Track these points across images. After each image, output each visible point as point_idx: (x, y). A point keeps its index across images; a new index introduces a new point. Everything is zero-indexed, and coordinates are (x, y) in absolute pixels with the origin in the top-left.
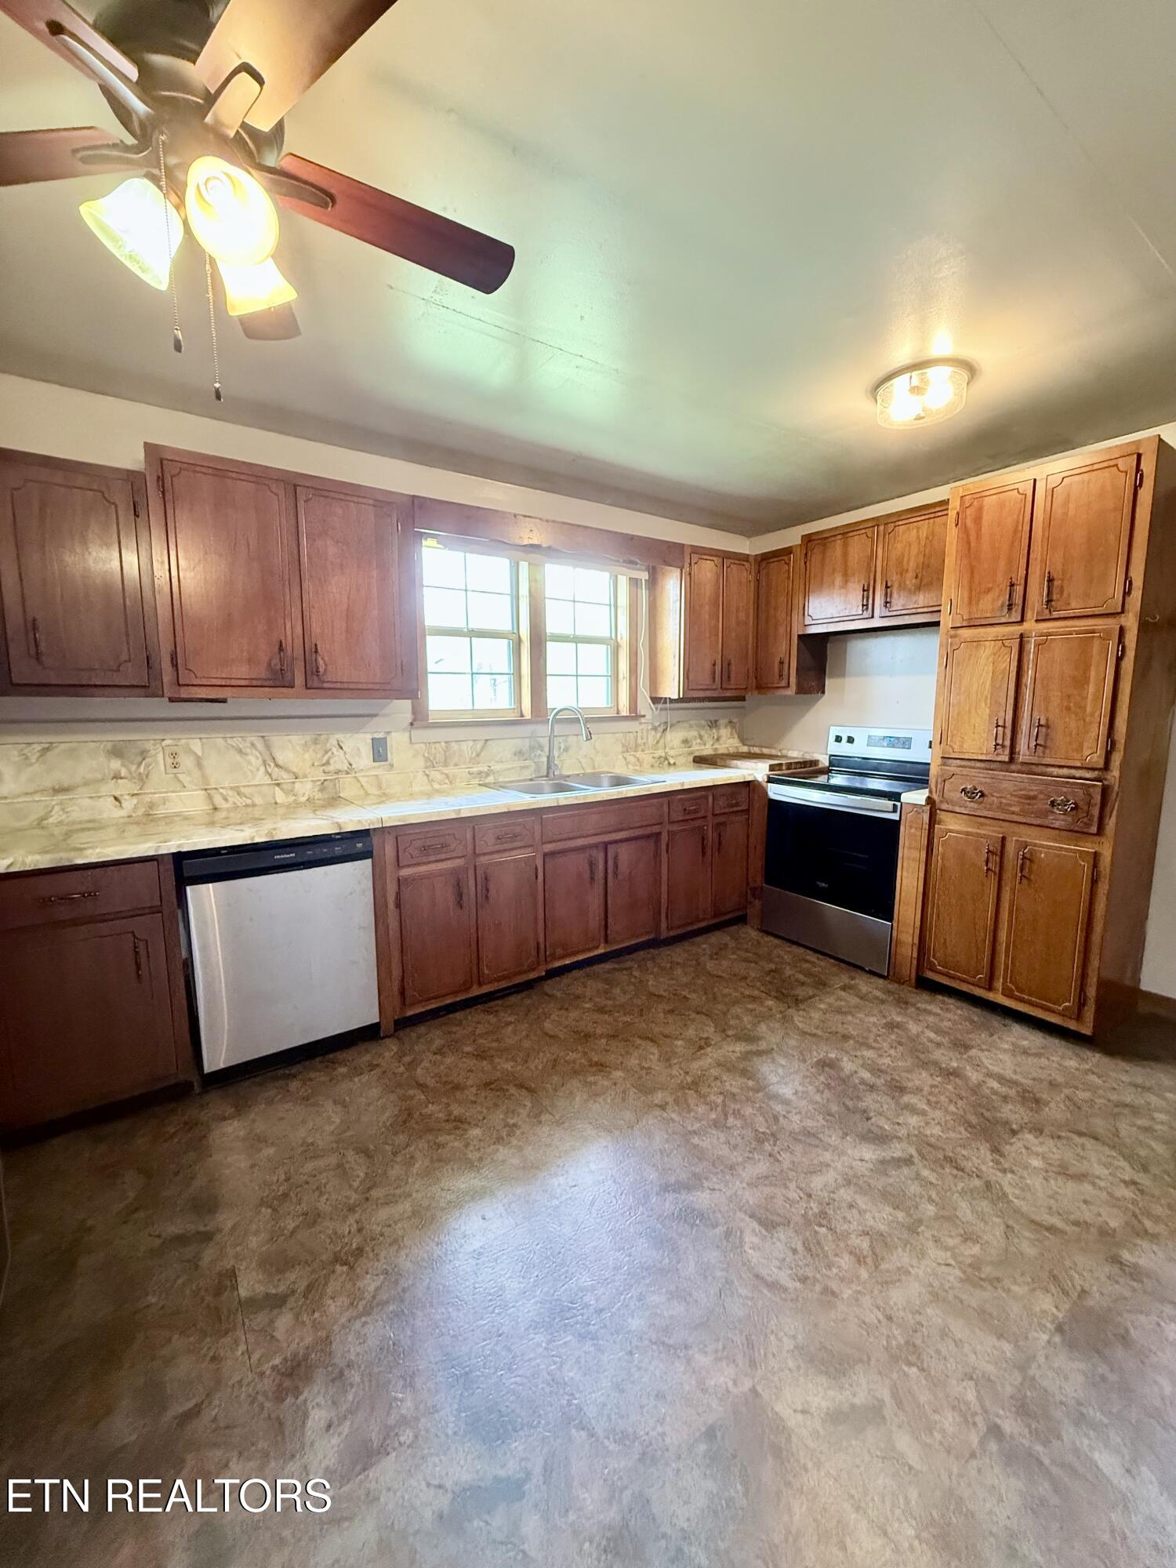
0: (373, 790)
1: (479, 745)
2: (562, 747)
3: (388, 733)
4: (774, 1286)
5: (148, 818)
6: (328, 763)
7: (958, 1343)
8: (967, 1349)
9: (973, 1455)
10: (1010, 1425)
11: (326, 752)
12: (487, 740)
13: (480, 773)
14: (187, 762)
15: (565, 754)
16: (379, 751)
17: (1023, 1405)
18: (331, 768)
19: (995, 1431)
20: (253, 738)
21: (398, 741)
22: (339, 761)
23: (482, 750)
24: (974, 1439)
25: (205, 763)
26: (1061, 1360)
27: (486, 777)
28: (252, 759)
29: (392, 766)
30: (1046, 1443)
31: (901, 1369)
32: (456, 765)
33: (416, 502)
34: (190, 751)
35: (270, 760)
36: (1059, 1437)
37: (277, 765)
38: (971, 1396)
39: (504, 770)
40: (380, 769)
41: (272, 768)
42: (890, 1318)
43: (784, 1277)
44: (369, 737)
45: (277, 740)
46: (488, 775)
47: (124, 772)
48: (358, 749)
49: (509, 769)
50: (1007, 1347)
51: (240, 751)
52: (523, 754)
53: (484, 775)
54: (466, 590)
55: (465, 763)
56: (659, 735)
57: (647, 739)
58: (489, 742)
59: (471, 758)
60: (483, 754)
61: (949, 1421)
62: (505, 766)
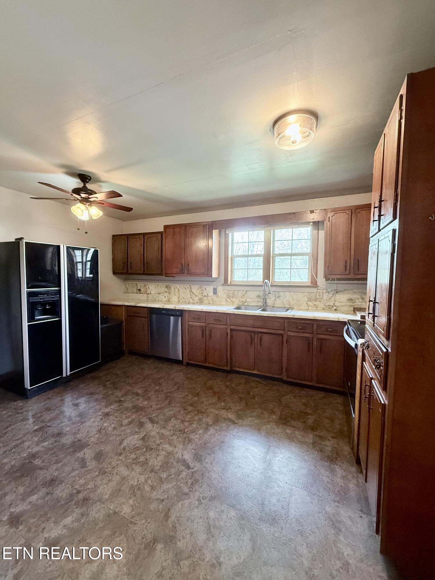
0: (211, 302)
1: (244, 292)
2: (277, 296)
3: (217, 286)
4: (121, 443)
5: (169, 301)
6: (202, 293)
7: (107, 484)
8: (106, 486)
9: (72, 487)
10: (81, 496)
11: (202, 291)
12: (247, 291)
13: (242, 301)
14: (177, 290)
15: (278, 299)
16: (215, 292)
17: (87, 500)
18: (203, 295)
19: (79, 492)
20: (188, 286)
21: (220, 289)
22: (205, 294)
23: (245, 294)
24: (77, 487)
25: (180, 291)
26: (103, 512)
27: (244, 303)
28: (188, 291)
29: (218, 296)
30: (75, 504)
31: (97, 471)
32: (236, 298)
33: (214, 223)
34: (177, 288)
35: (191, 291)
36: (77, 508)
37: (192, 293)
38: (89, 487)
39: (251, 302)
40: (215, 297)
41: (191, 293)
42: (114, 468)
43: (125, 444)
44: (212, 287)
45: (192, 287)
46: (245, 302)
47: (167, 291)
48: (210, 291)
49: (253, 301)
50: (107, 497)
51: (185, 288)
52: (260, 297)
53: (244, 302)
54: (249, 242)
55: (239, 297)
56: (331, 295)
57: (323, 296)
58: (248, 292)
59: (241, 296)
60: (245, 295)
61: (82, 481)
62: (251, 300)
